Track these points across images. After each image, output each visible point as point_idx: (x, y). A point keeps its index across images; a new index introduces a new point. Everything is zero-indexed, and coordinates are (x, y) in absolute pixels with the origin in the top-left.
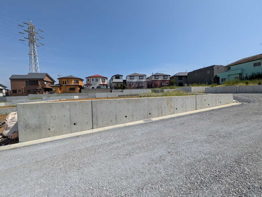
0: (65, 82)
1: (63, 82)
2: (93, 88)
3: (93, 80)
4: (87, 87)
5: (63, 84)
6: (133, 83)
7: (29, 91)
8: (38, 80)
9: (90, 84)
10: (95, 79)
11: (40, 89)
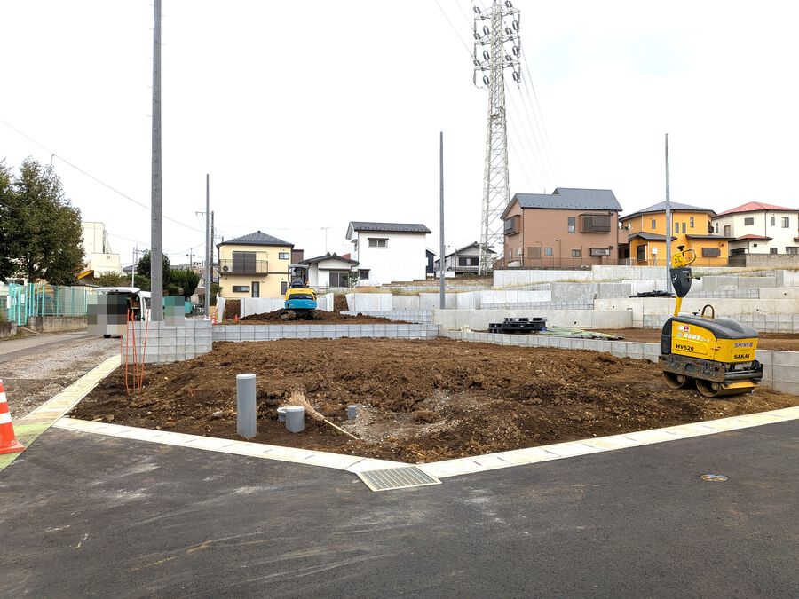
0: (684, 224)
1: (677, 224)
2: (774, 251)
3: (773, 224)
4: (755, 246)
5: (677, 232)
7: (577, 254)
8: (606, 213)
9: (762, 235)
10: (779, 218)
11: (611, 248)
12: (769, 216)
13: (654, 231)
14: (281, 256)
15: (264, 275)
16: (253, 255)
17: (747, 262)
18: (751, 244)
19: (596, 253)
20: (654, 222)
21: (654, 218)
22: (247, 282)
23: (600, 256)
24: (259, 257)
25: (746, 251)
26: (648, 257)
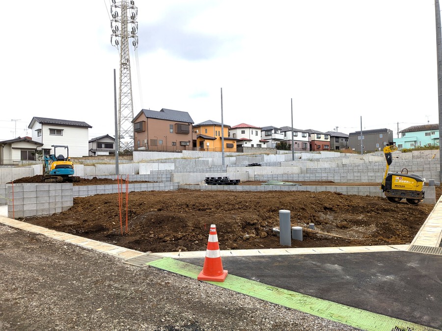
0: (219, 132)
1: (216, 131)
2: (253, 145)
3: (252, 134)
4: (246, 143)
5: (217, 135)
6: (296, 142)
7: (174, 144)
8: (187, 124)
9: (248, 138)
10: (254, 131)
11: (189, 142)
12: (251, 130)
13: (207, 135)
17: (244, 150)
18: (245, 142)
19: (183, 144)
20: (206, 130)
21: (207, 128)
23: (185, 146)
25: (243, 146)
26: (205, 147)
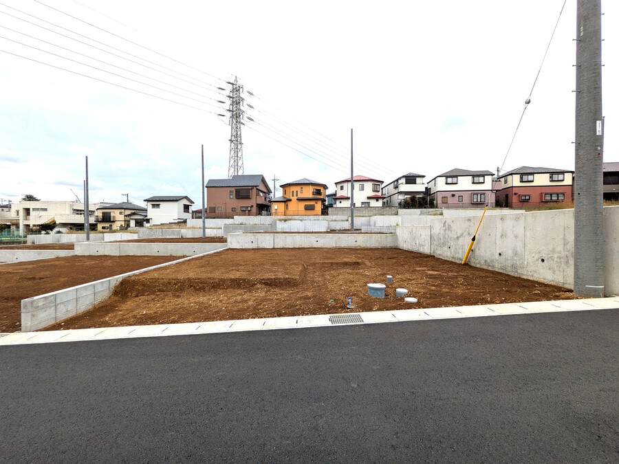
1: (293, 192)
3: (354, 189)
4: (341, 202)
6: (453, 193)
7: (233, 210)
10: (357, 185)
11: (252, 206)
13: (286, 196)
14: (121, 213)
15: (114, 222)
16: (110, 213)
19: (243, 209)
21: (286, 189)
22: (107, 225)
23: (245, 211)
24: (112, 215)
26: (273, 211)
